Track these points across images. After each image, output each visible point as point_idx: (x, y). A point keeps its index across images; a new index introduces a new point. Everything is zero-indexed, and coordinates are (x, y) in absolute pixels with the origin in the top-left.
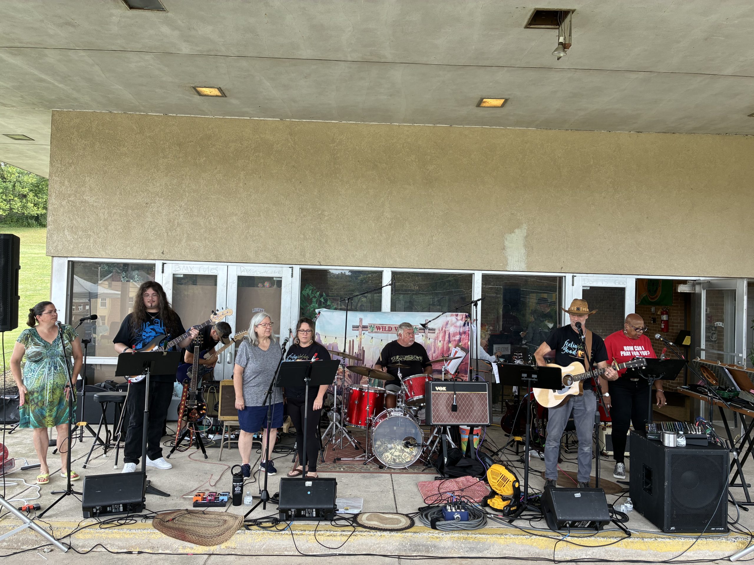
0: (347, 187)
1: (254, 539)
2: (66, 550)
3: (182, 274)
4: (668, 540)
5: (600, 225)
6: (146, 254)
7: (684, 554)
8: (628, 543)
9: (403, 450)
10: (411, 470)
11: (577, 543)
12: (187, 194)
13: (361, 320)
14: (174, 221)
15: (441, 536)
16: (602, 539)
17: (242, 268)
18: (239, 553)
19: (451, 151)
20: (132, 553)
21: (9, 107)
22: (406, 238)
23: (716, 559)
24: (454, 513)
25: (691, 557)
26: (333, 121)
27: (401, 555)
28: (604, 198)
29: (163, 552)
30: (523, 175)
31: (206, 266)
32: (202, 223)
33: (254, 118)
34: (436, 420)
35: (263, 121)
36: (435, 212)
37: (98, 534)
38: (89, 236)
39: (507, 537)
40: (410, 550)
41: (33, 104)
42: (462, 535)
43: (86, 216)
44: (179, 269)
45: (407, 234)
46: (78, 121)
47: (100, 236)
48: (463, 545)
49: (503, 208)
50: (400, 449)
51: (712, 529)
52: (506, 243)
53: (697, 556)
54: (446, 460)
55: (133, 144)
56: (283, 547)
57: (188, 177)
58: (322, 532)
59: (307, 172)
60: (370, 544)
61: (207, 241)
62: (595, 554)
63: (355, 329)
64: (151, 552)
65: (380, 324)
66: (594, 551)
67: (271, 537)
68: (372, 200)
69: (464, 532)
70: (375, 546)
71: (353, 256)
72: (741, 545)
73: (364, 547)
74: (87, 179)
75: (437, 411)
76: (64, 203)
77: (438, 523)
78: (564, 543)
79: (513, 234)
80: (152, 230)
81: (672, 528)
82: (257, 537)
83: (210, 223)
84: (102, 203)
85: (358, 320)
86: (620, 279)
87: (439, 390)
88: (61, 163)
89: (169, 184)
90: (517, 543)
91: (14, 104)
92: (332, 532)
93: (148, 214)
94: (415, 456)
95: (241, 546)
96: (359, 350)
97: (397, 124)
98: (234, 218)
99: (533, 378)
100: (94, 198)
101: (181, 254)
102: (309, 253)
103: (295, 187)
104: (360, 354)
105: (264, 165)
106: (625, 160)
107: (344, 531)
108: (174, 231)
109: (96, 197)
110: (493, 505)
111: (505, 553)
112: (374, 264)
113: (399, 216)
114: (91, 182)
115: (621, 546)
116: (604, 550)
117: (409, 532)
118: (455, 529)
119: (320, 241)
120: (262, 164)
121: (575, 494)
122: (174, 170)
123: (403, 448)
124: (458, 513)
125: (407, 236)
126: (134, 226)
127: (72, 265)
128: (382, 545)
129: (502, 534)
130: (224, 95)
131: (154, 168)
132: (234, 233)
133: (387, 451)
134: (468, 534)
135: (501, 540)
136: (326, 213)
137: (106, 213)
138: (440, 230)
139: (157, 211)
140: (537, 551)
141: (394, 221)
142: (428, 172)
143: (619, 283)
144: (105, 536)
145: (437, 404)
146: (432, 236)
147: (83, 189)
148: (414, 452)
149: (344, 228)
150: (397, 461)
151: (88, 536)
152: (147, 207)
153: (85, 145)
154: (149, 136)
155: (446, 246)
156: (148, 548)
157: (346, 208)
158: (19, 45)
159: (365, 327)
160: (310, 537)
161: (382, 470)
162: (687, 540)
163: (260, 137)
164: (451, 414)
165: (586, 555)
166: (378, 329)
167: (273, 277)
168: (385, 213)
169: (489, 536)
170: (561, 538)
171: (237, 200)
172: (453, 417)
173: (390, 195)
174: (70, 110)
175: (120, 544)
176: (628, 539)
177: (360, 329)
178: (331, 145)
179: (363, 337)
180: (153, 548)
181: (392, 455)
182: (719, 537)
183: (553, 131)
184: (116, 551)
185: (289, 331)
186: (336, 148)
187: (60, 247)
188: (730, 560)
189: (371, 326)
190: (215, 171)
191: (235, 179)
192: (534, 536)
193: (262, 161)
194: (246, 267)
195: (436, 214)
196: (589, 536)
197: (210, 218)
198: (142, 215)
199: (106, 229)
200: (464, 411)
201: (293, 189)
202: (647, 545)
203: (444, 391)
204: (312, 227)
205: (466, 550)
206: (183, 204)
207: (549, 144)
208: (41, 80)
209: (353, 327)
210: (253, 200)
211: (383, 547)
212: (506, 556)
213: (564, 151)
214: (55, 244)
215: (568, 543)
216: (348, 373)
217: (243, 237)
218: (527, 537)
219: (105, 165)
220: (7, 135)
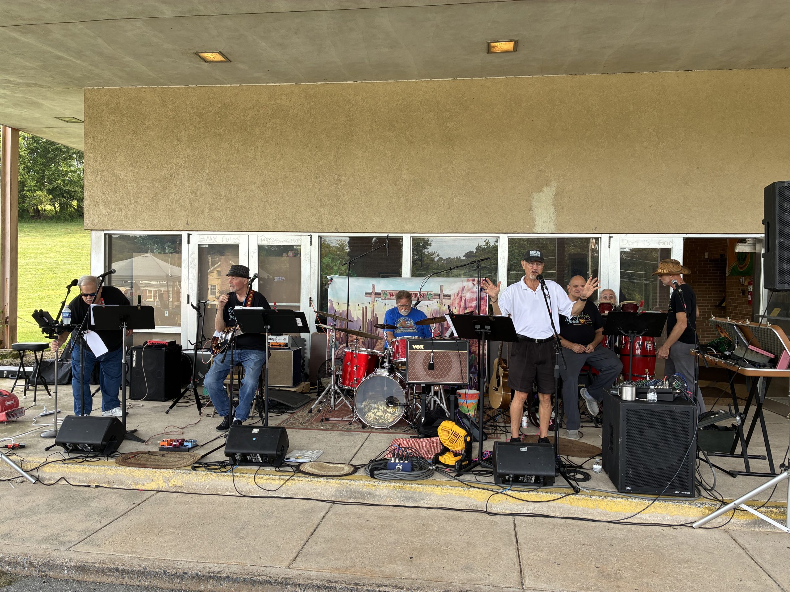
0: (363, 150)
1: (199, 479)
2: (34, 481)
3: (206, 245)
4: (619, 500)
5: (640, 179)
6: (172, 226)
7: (639, 515)
8: (573, 499)
9: (386, 410)
10: (393, 431)
11: (518, 497)
12: (208, 164)
13: (374, 286)
14: (196, 192)
15: (377, 484)
16: (545, 494)
17: (263, 237)
18: (185, 492)
19: (472, 106)
20: (90, 487)
21: (45, 88)
22: (425, 201)
23: (677, 524)
24: (397, 464)
25: (646, 520)
26: (348, 82)
27: (338, 500)
28: (646, 148)
29: (118, 487)
30: (552, 127)
31: (229, 236)
32: (223, 193)
33: (270, 84)
34: (412, 378)
35: (279, 87)
36: (456, 172)
37: (62, 469)
38: (121, 210)
39: (445, 488)
40: (346, 496)
41: (65, 83)
42: (398, 484)
43: (118, 190)
44: (203, 239)
45: (426, 197)
46: (107, 97)
47: (130, 209)
48: (399, 494)
49: (529, 165)
50: (383, 409)
51: (676, 492)
52: (534, 202)
53: (654, 520)
54: (423, 420)
55: (157, 118)
56: (225, 487)
57: (208, 148)
58: (262, 476)
59: (323, 136)
60: (307, 489)
61: (228, 211)
62: (536, 509)
63: (368, 295)
64: (108, 486)
65: (393, 291)
66: (536, 506)
67: (214, 478)
68: (390, 162)
69: (401, 482)
70: (312, 491)
71: (371, 222)
72: (707, 511)
73: (302, 491)
74: (118, 154)
75: (414, 369)
76: (98, 178)
77: (376, 472)
78: (504, 496)
79: (541, 193)
80: (177, 201)
81: (627, 488)
82: (202, 477)
83: (230, 193)
84: (131, 176)
85: (371, 286)
86: (665, 239)
87: (416, 349)
88: (94, 140)
89: (191, 156)
90: (454, 494)
91: (49, 85)
92: (271, 476)
93: (173, 186)
94: (398, 416)
95: (187, 485)
96: (372, 317)
97: (415, 80)
98: (253, 186)
99: (486, 329)
100: (123, 173)
101: (204, 224)
102: (327, 220)
103: (311, 152)
104: (373, 321)
105: (281, 131)
106: (671, 103)
107: (283, 476)
108: (197, 202)
109: (126, 172)
110: (445, 461)
111: (442, 504)
112: (392, 229)
113: (417, 178)
114: (120, 157)
115: (566, 502)
116: (547, 505)
117: (344, 479)
118: (393, 478)
119: (337, 207)
120: (279, 130)
121: (521, 449)
122: (195, 141)
123: (385, 408)
124: (400, 464)
125: (426, 199)
126: (161, 199)
127: (109, 239)
128: (319, 491)
129: (440, 485)
130: (228, 60)
131: (177, 140)
132: (253, 202)
133: (370, 410)
134: (405, 483)
135: (438, 490)
136: (343, 177)
137: (135, 186)
138: (461, 192)
139: (181, 182)
140: (475, 503)
141: (412, 183)
142: (448, 129)
143: (664, 244)
144: (68, 470)
145: (414, 363)
146: (453, 198)
147: (114, 164)
148: (397, 412)
149: (360, 193)
150: (380, 421)
151: (54, 470)
152: (171, 179)
153: (115, 121)
154: (172, 109)
155: (468, 208)
156: (105, 483)
157: (363, 172)
158: (23, 23)
159: (377, 294)
160: (250, 480)
161: (363, 430)
162: (642, 501)
163: (276, 103)
164: (427, 373)
165: (527, 510)
166: (391, 296)
167: (293, 246)
168: (402, 176)
169: (425, 487)
170: (500, 491)
171: (255, 168)
172: (429, 376)
173: (408, 156)
174: (100, 88)
175: (81, 478)
176: (574, 496)
177: (373, 295)
178: (347, 107)
179: (376, 304)
180: (109, 483)
181: (375, 415)
182: (682, 501)
183: (587, 76)
184: (78, 484)
185: (309, 300)
186: (352, 109)
187: (96, 221)
188: (692, 527)
189: (384, 293)
190: (234, 140)
191: (253, 148)
192: (473, 489)
193: (279, 127)
194: (266, 236)
195: (457, 173)
196: (532, 491)
197: (230, 188)
198: (168, 187)
199: (136, 202)
200: (441, 370)
201: (310, 154)
202: (595, 503)
203: (422, 349)
204: (329, 193)
205: (402, 498)
206: (205, 175)
207: (582, 91)
208: (60, 58)
209: (366, 294)
210: (271, 167)
211: (320, 492)
212: (443, 507)
213: (599, 97)
214: (92, 218)
215: (508, 497)
216: (361, 340)
217: (262, 205)
218: (465, 488)
219: (132, 140)
220: (59, 118)
